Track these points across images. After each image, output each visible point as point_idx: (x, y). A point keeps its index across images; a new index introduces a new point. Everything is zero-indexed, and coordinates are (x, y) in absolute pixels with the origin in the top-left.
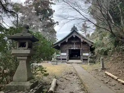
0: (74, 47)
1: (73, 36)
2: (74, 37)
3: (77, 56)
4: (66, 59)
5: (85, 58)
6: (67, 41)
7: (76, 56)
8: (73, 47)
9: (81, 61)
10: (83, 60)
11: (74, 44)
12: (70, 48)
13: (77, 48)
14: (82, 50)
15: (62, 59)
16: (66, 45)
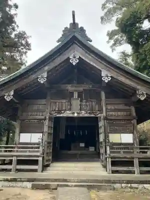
0: (75, 110)
1: (69, 59)
2: (74, 62)
3: (87, 146)
4: (35, 162)
5: (121, 155)
6: (42, 77)
7: (82, 145)
8: (70, 110)
9: (105, 167)
10: (114, 164)
11: (76, 95)
12: (59, 112)
13: (84, 114)
14: (106, 118)
15: (20, 162)
16: (43, 101)
